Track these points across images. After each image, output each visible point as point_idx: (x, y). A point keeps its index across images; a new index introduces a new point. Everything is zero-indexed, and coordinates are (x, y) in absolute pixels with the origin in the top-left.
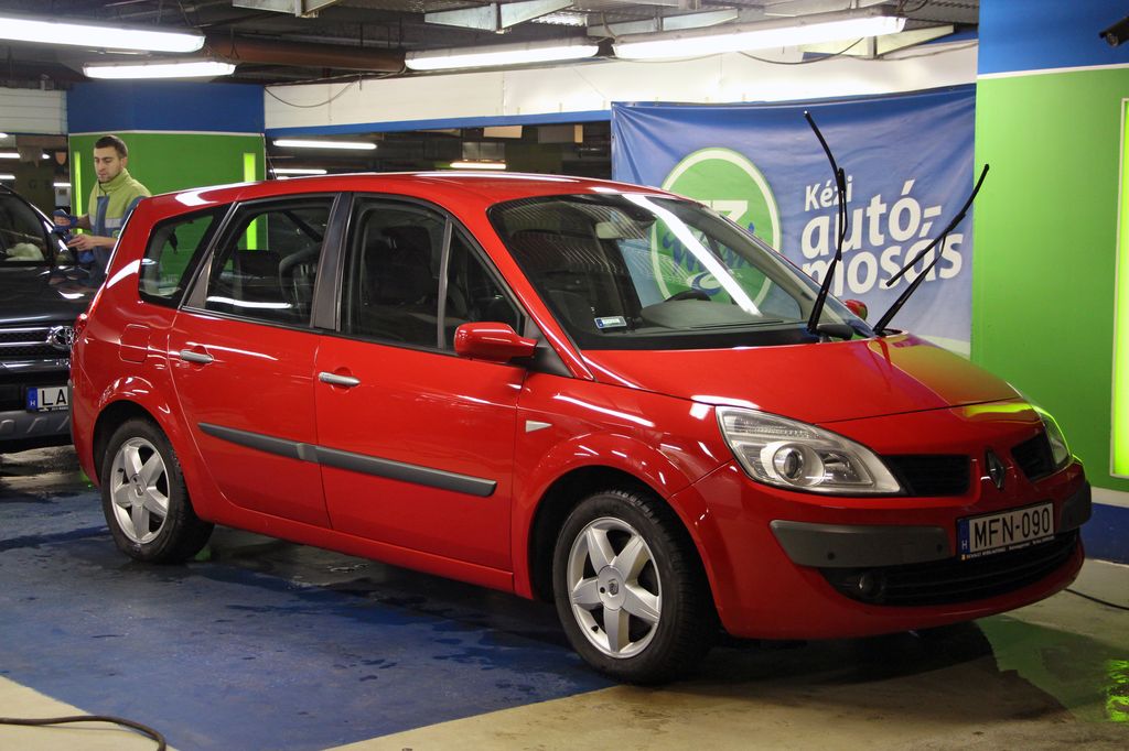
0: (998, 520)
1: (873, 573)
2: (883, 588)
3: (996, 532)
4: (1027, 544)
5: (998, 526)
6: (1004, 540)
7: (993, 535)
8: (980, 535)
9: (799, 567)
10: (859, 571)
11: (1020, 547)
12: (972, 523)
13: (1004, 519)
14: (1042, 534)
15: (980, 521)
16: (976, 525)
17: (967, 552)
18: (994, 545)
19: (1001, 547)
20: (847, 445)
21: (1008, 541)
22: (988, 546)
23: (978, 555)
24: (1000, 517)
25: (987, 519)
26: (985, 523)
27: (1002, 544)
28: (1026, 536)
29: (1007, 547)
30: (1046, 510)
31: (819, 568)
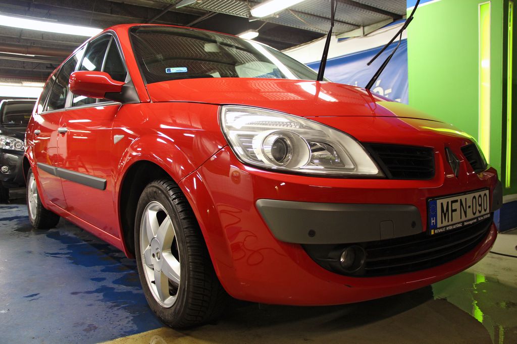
0: (456, 201)
1: (354, 248)
2: (362, 262)
3: (455, 210)
4: (475, 221)
5: (456, 206)
6: (461, 218)
7: (453, 213)
8: (444, 213)
9: (282, 243)
10: (340, 247)
11: (471, 222)
12: (439, 202)
13: (461, 200)
14: (483, 212)
15: (444, 201)
16: (442, 204)
17: (435, 227)
18: (454, 222)
19: (459, 223)
20: (332, 134)
21: (464, 218)
22: (450, 223)
23: (443, 230)
24: (458, 198)
25: (450, 200)
26: (448, 202)
27: (460, 220)
28: (474, 214)
29: (463, 222)
30: (485, 195)
31: (301, 245)
